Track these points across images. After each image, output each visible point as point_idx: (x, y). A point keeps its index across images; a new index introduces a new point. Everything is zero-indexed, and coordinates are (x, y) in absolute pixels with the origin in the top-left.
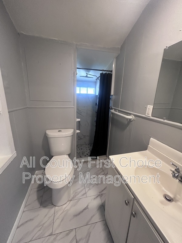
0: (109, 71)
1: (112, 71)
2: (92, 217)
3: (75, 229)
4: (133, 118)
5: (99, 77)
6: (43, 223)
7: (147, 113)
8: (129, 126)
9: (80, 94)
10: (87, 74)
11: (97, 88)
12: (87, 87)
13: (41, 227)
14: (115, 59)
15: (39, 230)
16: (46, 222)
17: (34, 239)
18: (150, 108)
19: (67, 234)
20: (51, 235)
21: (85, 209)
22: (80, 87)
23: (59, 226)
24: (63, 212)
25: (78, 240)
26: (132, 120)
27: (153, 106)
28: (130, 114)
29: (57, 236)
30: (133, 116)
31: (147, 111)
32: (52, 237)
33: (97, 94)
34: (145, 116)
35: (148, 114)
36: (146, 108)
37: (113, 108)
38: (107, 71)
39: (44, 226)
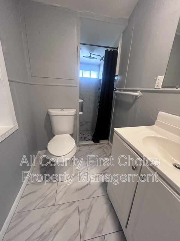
0: (115, 48)
1: (117, 49)
2: (94, 192)
3: (78, 201)
4: (139, 94)
5: (103, 57)
6: (46, 195)
7: (156, 85)
8: (135, 104)
9: (82, 78)
10: (91, 54)
11: (100, 71)
12: (90, 70)
13: (44, 198)
14: (122, 34)
15: (42, 201)
16: (49, 194)
17: (37, 207)
18: (161, 79)
19: (70, 205)
20: (54, 205)
21: (87, 185)
22: (83, 70)
23: (62, 198)
24: (65, 187)
25: (80, 211)
26: (138, 97)
27: (164, 76)
28: (136, 91)
29: (59, 207)
30: (140, 93)
31: (157, 83)
32: (55, 207)
33: (101, 77)
34: (154, 89)
35: (158, 86)
36: (155, 80)
37: (117, 89)
38: (113, 48)
39: (47, 197)
